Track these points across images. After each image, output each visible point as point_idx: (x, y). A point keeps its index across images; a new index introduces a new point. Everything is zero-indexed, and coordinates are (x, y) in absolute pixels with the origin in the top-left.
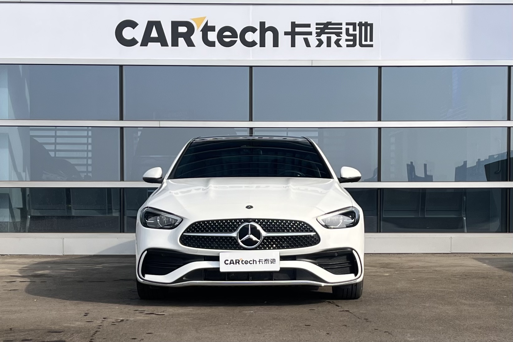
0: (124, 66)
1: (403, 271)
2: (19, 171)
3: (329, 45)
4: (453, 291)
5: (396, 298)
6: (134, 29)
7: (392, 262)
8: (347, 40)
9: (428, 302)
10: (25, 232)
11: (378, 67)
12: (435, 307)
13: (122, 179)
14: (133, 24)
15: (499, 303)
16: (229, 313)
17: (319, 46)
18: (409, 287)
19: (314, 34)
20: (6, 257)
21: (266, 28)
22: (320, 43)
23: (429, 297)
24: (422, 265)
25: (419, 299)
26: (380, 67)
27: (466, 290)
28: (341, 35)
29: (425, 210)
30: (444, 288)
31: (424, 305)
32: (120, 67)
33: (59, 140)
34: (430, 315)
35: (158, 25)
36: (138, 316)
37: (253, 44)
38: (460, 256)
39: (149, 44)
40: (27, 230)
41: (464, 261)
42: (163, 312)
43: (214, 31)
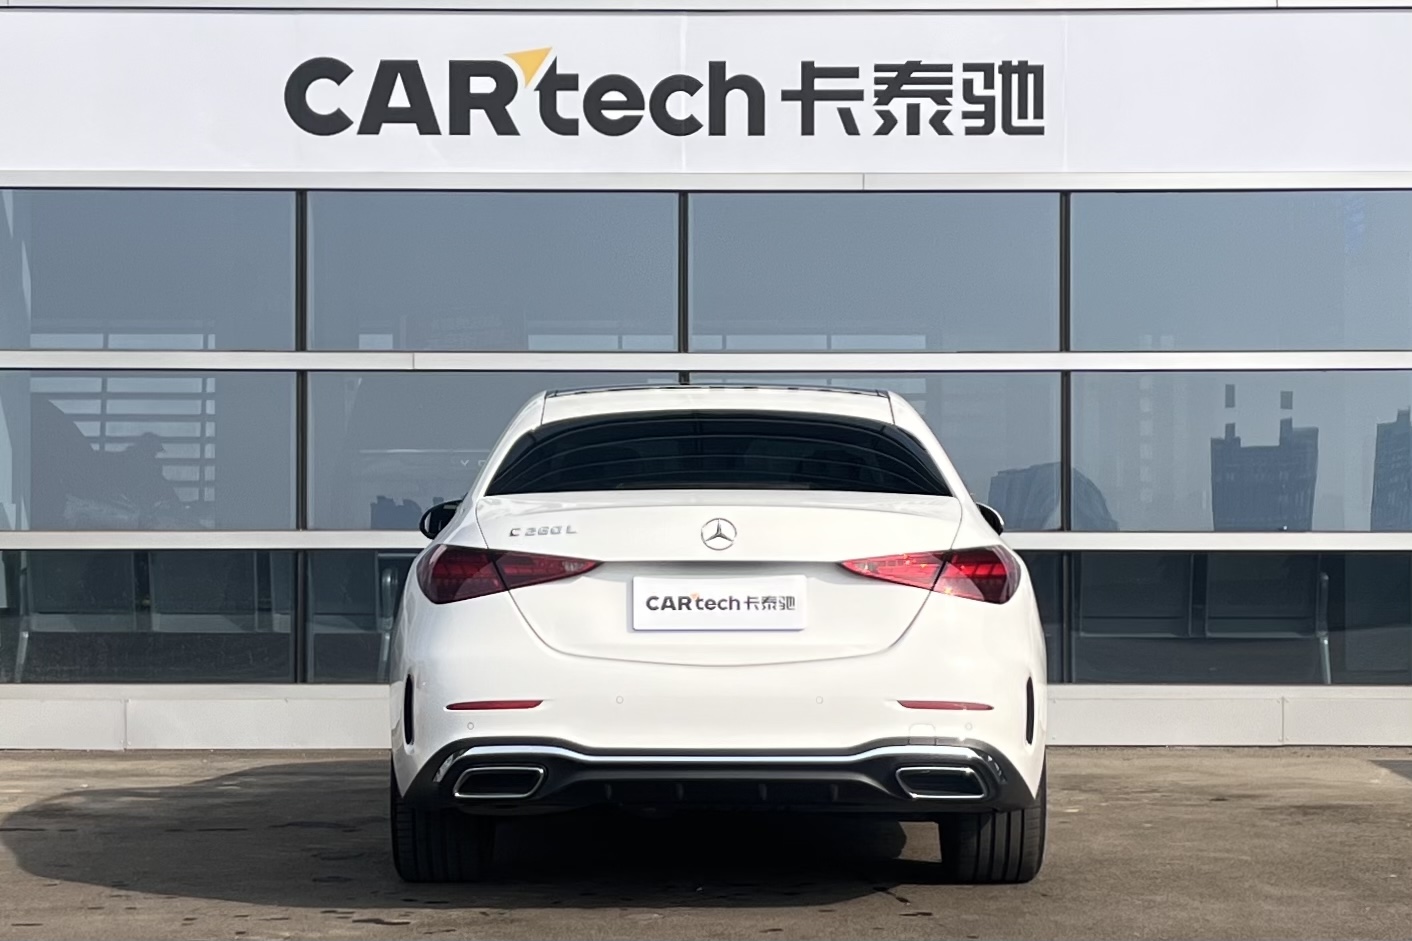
0: (309, 193)
1: (1127, 800)
3: (913, 128)
4: (1249, 858)
6: (339, 83)
7: (1105, 772)
8: (966, 115)
9: (1164, 891)
10: (12, 681)
11: (1058, 194)
12: (1180, 904)
13: (302, 524)
14: (336, 71)
15: (1368, 893)
17: (884, 130)
18: (1126, 848)
19: (870, 98)
21: (727, 79)
22: (888, 123)
25: (1142, 881)
26: (1065, 194)
27: (1286, 856)
28: (948, 99)
30: (1228, 851)
31: (1151, 897)
32: (299, 196)
33: (114, 407)
34: (1157, 927)
35: (411, 72)
36: (335, 927)
37: (690, 126)
38: (1308, 756)
39: (385, 126)
40: (18, 676)
41: (1316, 769)
42: (406, 915)
43: (576, 88)
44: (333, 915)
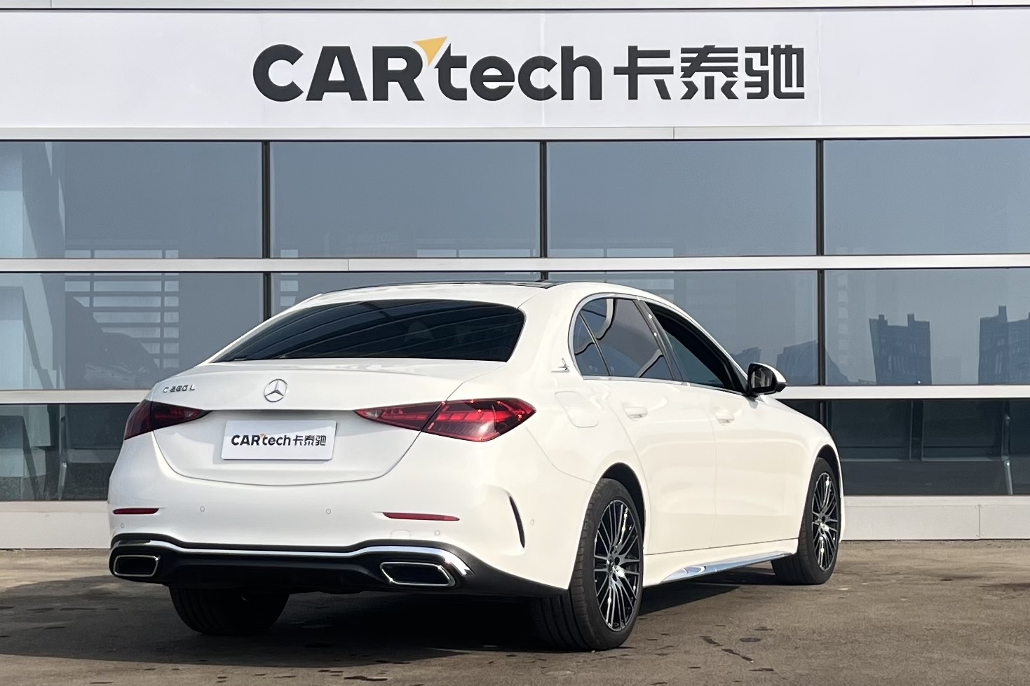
0: (271, 143)
1: (879, 580)
2: (43, 366)
3: (709, 94)
4: (989, 624)
5: (868, 641)
6: (293, 63)
7: (853, 559)
8: (748, 85)
9: (937, 650)
11: (815, 141)
12: (954, 661)
14: (291, 55)
16: (520, 675)
17: (688, 96)
18: (896, 618)
19: (678, 72)
20: (18, 554)
21: (574, 59)
22: (691, 90)
23: (939, 640)
24: (919, 567)
25: (918, 643)
26: (820, 141)
27: (1015, 622)
28: (734, 73)
29: (923, 446)
30: (971, 619)
31: (930, 655)
32: (264, 146)
34: (944, 679)
35: (344, 55)
37: (548, 93)
38: (1000, 547)
39: (326, 94)
40: (59, 494)
41: (1008, 556)
42: (382, 673)
43: (464, 66)
44: (327, 673)
